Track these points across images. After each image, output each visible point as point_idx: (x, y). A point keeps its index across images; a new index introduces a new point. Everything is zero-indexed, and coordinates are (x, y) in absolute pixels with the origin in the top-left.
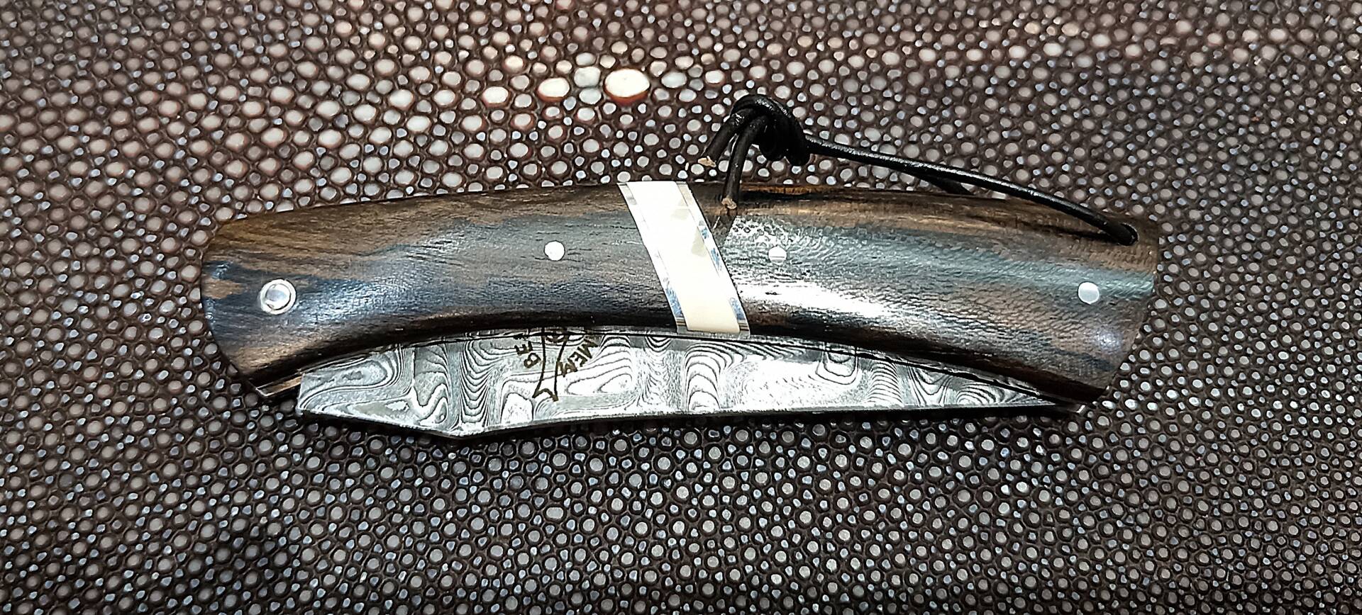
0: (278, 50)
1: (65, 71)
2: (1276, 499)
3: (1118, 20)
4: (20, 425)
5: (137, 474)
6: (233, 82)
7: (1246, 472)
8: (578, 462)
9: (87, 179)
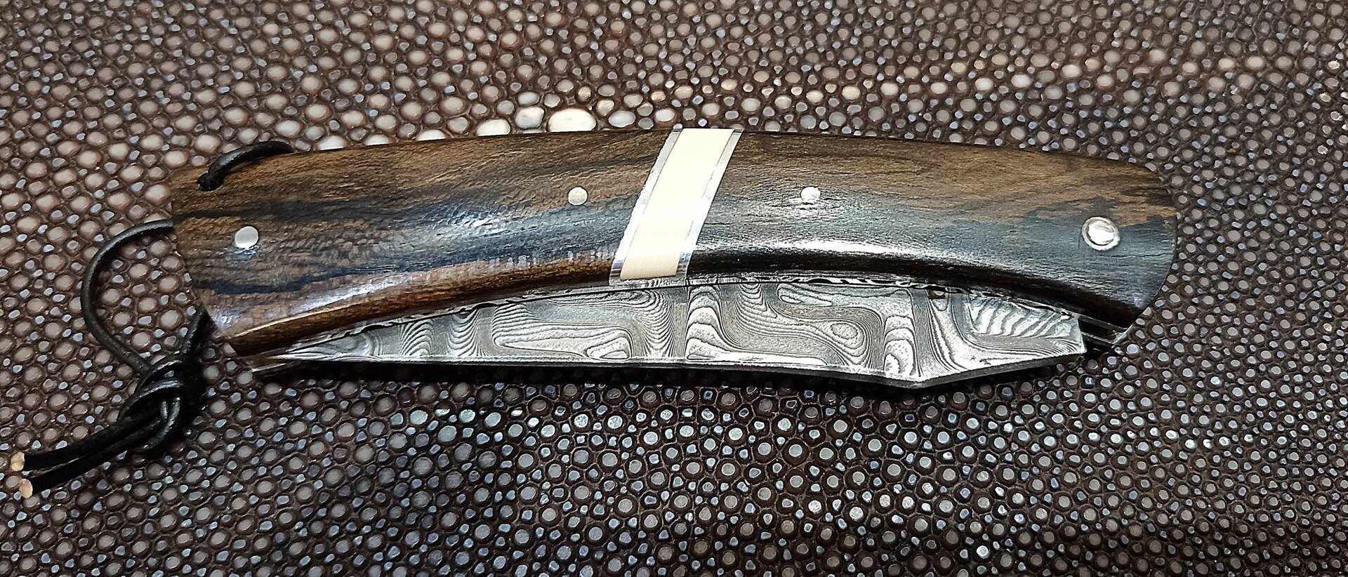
0: (206, 96)
2: (1254, 557)
3: (1090, 50)
6: (157, 131)
7: (1222, 530)
8: (502, 534)
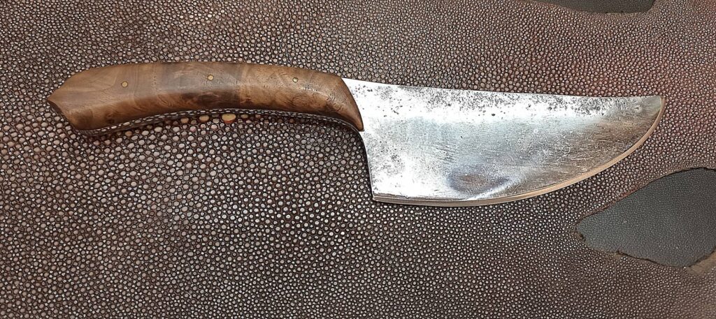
1: (42, 109)
2: (421, 252)
4: (19, 225)
5: (57, 241)
7: (413, 244)
8: (199, 238)
9: (46, 146)
